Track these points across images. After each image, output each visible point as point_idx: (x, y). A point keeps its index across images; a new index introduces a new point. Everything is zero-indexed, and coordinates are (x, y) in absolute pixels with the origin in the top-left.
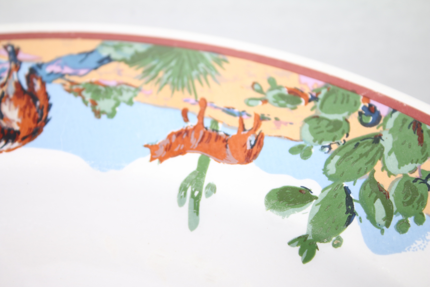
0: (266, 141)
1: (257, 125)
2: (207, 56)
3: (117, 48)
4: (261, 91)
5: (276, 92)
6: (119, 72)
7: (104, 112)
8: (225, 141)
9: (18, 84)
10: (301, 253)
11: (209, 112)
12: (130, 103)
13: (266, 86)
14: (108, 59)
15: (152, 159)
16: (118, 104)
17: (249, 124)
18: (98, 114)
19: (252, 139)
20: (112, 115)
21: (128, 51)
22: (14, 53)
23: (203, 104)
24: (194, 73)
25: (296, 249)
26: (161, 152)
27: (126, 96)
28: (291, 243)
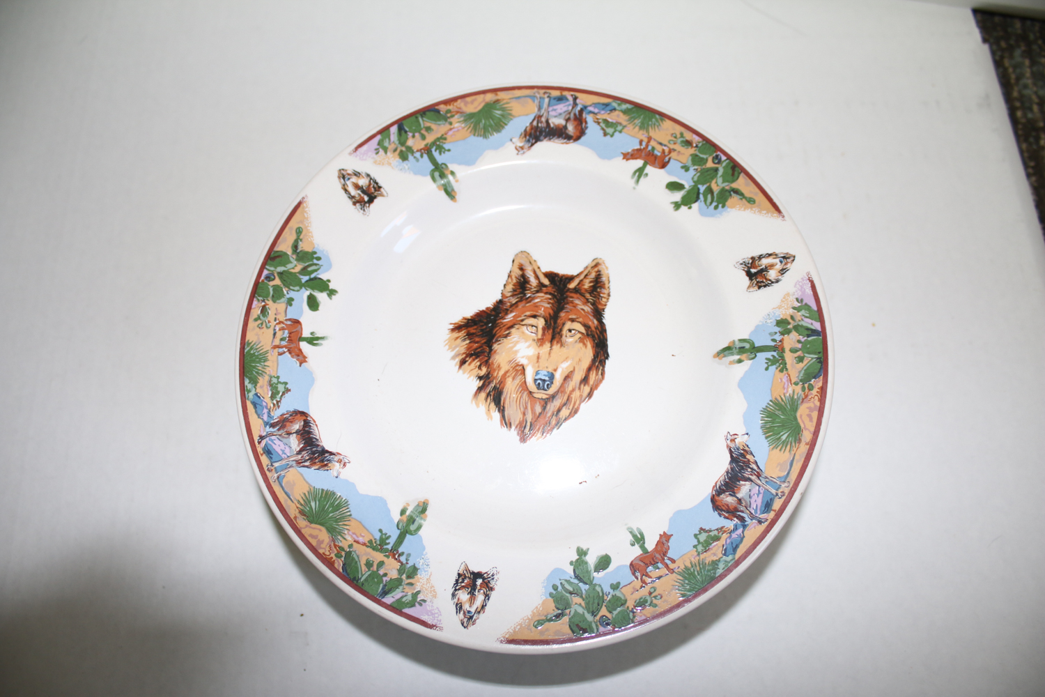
0: (672, 161)
1: (670, 152)
2: (657, 116)
3: (619, 105)
4: (675, 137)
5: (682, 139)
6: (618, 116)
7: (608, 134)
8: (656, 157)
9: (575, 114)
10: (674, 207)
11: (653, 143)
12: (620, 132)
13: (678, 136)
14: (615, 109)
15: (624, 158)
16: (615, 131)
17: (666, 150)
18: (605, 134)
19: (667, 159)
20: (612, 136)
21: (625, 106)
22: (575, 99)
23: (650, 139)
24: (650, 123)
25: (673, 205)
26: (629, 156)
27: (619, 128)
28: (672, 203)
